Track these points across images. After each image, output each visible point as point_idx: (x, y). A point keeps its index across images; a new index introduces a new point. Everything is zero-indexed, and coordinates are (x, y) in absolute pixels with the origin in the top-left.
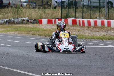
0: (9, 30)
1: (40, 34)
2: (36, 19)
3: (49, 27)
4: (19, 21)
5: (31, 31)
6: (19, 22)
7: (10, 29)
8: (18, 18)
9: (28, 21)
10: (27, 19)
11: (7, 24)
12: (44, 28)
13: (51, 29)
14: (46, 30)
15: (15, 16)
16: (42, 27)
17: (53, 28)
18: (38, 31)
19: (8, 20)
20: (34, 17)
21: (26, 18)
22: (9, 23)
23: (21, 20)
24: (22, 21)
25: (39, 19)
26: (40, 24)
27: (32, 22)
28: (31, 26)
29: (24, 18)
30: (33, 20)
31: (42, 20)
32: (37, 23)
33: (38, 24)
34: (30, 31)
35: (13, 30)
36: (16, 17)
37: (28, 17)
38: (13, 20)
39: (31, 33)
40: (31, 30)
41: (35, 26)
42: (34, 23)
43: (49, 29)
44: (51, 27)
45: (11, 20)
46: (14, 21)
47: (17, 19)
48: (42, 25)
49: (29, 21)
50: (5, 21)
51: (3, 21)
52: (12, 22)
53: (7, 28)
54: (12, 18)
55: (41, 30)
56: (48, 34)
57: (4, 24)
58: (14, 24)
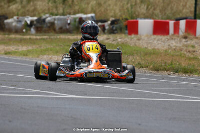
2: (118, 18)
3: (159, 42)
4: (69, 24)
6: (68, 27)
7: (49, 46)
10: (92, 17)
11: (33, 30)
12: (145, 46)
13: (169, 49)
14: (155, 53)
16: (140, 42)
17: (171, 45)
18: (132, 54)
19: (35, 18)
20: (112, 14)
21: (89, 15)
22: (39, 30)
23: (75, 20)
24: (77, 24)
26: (130, 34)
27: (107, 28)
28: (107, 39)
29: (84, 16)
30: (109, 22)
31: (137, 23)
32: (121, 30)
33: (125, 33)
35: (58, 48)
37: (94, 12)
38: (48, 19)
41: (119, 40)
42: (112, 32)
44: (167, 44)
45: (44, 20)
46: (52, 24)
47: (62, 17)
48: (139, 36)
49: (99, 24)
50: (26, 22)
51: (20, 21)
52: (49, 25)
53: (38, 44)
54: (47, 15)
55: (140, 52)
56: (163, 64)
57: (24, 30)
58: (54, 32)
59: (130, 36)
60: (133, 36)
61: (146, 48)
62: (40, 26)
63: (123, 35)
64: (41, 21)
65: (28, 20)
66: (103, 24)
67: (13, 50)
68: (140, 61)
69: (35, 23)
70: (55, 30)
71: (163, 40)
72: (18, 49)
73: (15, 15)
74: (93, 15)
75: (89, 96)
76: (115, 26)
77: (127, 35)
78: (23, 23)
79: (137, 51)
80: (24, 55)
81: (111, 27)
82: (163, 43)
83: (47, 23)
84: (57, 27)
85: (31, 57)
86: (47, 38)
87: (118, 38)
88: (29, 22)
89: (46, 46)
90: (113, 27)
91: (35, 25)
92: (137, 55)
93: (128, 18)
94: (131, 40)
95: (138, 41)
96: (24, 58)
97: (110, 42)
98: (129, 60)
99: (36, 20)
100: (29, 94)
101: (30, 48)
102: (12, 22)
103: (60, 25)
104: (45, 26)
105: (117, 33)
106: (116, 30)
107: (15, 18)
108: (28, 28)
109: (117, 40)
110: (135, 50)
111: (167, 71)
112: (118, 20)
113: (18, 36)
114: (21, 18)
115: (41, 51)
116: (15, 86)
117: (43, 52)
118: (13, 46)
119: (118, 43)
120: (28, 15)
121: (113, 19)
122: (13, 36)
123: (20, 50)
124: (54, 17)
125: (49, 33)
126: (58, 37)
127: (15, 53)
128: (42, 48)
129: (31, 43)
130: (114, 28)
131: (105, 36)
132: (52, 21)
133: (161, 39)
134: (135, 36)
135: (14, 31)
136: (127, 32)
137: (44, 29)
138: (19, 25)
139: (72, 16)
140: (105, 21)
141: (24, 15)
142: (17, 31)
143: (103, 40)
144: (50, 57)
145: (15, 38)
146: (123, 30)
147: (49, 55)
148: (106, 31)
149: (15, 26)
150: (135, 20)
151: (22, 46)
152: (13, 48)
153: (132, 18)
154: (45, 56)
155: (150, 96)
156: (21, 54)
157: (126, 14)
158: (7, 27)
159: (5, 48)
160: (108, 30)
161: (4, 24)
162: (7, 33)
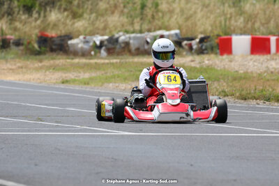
0: (114, 77)
1: (224, 91)
2: (208, 35)
3: (256, 64)
4: (148, 43)
6: (146, 47)
7: (116, 72)
8: (141, 32)
9: (179, 43)
10: (176, 34)
11: (103, 52)
12: (237, 69)
13: (265, 72)
14: (246, 77)
15: (132, 24)
16: (233, 64)
17: (270, 67)
18: (217, 80)
19: (106, 37)
21: (173, 32)
22: (110, 52)
25: (218, 36)
26: (222, 54)
27: (194, 47)
28: (192, 61)
29: (166, 33)
30: (198, 40)
31: (230, 40)
32: (212, 50)
33: (216, 54)
35: (127, 74)
36: (137, 27)
37: (180, 28)
38: (123, 38)
41: (207, 62)
42: (201, 52)
43: (259, 72)
44: (265, 66)
45: (117, 40)
46: (127, 44)
47: (139, 35)
48: (231, 57)
49: (185, 43)
50: (95, 42)
51: (87, 42)
52: (123, 45)
53: (104, 70)
54: (121, 33)
55: (228, 77)
56: (253, 92)
57: (93, 53)
58: (128, 54)
59: (220, 57)
60: (225, 56)
61: (237, 71)
62: (113, 47)
63: (212, 56)
64: (113, 41)
65: (98, 39)
66: (189, 42)
67: (73, 77)
68: (225, 88)
69: (106, 43)
70: (130, 51)
71: (261, 61)
72: (79, 76)
73: (81, 34)
74: (177, 31)
76: (205, 45)
77: (218, 55)
78: (91, 44)
79: (225, 75)
80: (85, 84)
81: (200, 45)
82: (260, 65)
83: (120, 44)
84: (133, 47)
85: (93, 86)
86: (117, 63)
87: (206, 59)
88: (98, 43)
89: (113, 72)
90: (202, 46)
91: (106, 46)
92: (224, 80)
93: (221, 34)
94: (221, 62)
95: (228, 63)
96: (84, 88)
98: (214, 87)
99: (107, 40)
101: (94, 75)
102: (78, 44)
103: (137, 46)
104: (118, 46)
105: (207, 53)
106: (206, 49)
107: (81, 37)
108: (97, 50)
109: (204, 62)
110: (221, 75)
111: (256, 99)
112: (209, 37)
113: (83, 61)
114: (88, 37)
115: (106, 79)
117: (108, 80)
118: (73, 73)
119: (202, 66)
120: (98, 34)
121: (202, 36)
122: (76, 61)
123: (81, 77)
124: (128, 35)
125: (122, 55)
126: (131, 60)
127: (74, 81)
128: (108, 74)
129: (95, 68)
130: (204, 48)
131: (189, 58)
132: (127, 40)
133: (259, 60)
134: (228, 57)
135: (80, 54)
136: (219, 51)
137: (117, 50)
138: (86, 47)
139: (152, 34)
140: (192, 39)
141: (93, 33)
142: (84, 54)
144: (117, 85)
145: (78, 63)
146: (214, 49)
147: (115, 83)
148: (193, 51)
149: (82, 48)
150: (229, 37)
151: (85, 73)
152: (73, 75)
153: (226, 34)
154: (111, 85)
156: (81, 82)
157: (218, 29)
158: (71, 49)
159: (64, 75)
160: (196, 50)
161: (68, 46)
162: (72, 56)
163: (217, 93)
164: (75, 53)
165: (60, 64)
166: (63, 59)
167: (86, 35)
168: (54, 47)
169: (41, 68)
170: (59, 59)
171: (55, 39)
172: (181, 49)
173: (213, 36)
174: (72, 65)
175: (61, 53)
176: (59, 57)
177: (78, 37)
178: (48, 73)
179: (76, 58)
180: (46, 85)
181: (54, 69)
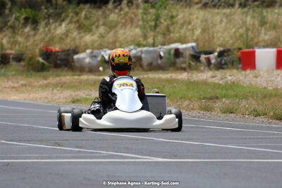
2: (228, 47)
4: (161, 57)
5: (217, 98)
6: (159, 62)
8: (154, 45)
9: (196, 57)
10: (193, 47)
12: (264, 85)
14: (277, 94)
15: (145, 37)
16: (258, 79)
18: (246, 97)
21: (190, 45)
23: (169, 52)
25: (240, 49)
26: (244, 69)
27: (213, 61)
28: (213, 77)
29: (181, 46)
30: (216, 54)
31: (253, 53)
32: (232, 65)
33: (237, 69)
34: (211, 99)
36: (150, 40)
38: (134, 52)
39: (218, 104)
40: (218, 92)
41: (229, 78)
42: (220, 66)
46: (139, 59)
47: (152, 49)
48: (256, 71)
49: (203, 57)
50: (103, 56)
51: (95, 56)
52: (134, 60)
54: (132, 47)
55: (257, 94)
57: (101, 69)
58: (140, 70)
59: (244, 72)
60: (248, 71)
61: (265, 88)
63: (235, 71)
65: (107, 54)
66: (207, 56)
67: (84, 96)
68: (256, 106)
70: (141, 66)
72: (91, 95)
73: (88, 48)
74: (194, 44)
75: (180, 158)
76: (225, 59)
77: (240, 70)
78: (99, 59)
79: (253, 92)
81: (219, 60)
84: (145, 63)
87: (228, 74)
88: (107, 57)
90: (221, 61)
92: (253, 98)
93: (241, 46)
94: (245, 77)
95: (254, 79)
97: (216, 82)
98: (242, 105)
100: (99, 159)
102: (85, 58)
103: (149, 60)
105: (228, 68)
106: (225, 64)
107: (88, 51)
108: (106, 66)
109: (226, 78)
110: (249, 92)
112: (229, 50)
113: (92, 77)
114: (96, 51)
116: (81, 147)
118: (84, 91)
119: (227, 82)
120: (106, 47)
121: (222, 49)
122: (84, 77)
123: (93, 95)
124: (139, 49)
126: (145, 76)
127: (86, 100)
130: (223, 62)
131: (210, 74)
132: (139, 54)
134: (252, 71)
135: (87, 69)
136: (240, 66)
138: (95, 62)
139: (165, 47)
140: (211, 53)
141: (101, 47)
142: (92, 70)
143: (206, 79)
145: (87, 80)
146: (235, 63)
148: (212, 66)
149: (89, 63)
150: (251, 50)
151: (96, 91)
152: (84, 93)
153: (248, 47)
155: (265, 155)
157: (239, 42)
158: (77, 64)
159: (73, 94)
160: (215, 65)
161: (73, 61)
162: (78, 73)
163: (247, 113)
164: (82, 69)
165: (68, 81)
166: (68, 75)
167: (93, 49)
168: (59, 62)
169: (47, 86)
170: (65, 76)
171: (59, 54)
172: (198, 64)
173: (235, 49)
174: (80, 82)
175: (66, 69)
176: (64, 73)
177: (84, 51)
178: (55, 91)
179: (83, 75)
180: (55, 105)
181: (62, 86)
